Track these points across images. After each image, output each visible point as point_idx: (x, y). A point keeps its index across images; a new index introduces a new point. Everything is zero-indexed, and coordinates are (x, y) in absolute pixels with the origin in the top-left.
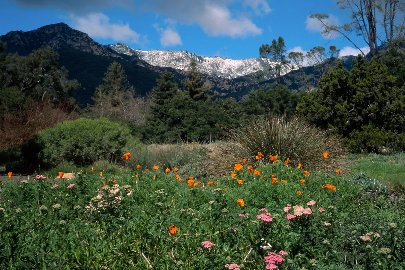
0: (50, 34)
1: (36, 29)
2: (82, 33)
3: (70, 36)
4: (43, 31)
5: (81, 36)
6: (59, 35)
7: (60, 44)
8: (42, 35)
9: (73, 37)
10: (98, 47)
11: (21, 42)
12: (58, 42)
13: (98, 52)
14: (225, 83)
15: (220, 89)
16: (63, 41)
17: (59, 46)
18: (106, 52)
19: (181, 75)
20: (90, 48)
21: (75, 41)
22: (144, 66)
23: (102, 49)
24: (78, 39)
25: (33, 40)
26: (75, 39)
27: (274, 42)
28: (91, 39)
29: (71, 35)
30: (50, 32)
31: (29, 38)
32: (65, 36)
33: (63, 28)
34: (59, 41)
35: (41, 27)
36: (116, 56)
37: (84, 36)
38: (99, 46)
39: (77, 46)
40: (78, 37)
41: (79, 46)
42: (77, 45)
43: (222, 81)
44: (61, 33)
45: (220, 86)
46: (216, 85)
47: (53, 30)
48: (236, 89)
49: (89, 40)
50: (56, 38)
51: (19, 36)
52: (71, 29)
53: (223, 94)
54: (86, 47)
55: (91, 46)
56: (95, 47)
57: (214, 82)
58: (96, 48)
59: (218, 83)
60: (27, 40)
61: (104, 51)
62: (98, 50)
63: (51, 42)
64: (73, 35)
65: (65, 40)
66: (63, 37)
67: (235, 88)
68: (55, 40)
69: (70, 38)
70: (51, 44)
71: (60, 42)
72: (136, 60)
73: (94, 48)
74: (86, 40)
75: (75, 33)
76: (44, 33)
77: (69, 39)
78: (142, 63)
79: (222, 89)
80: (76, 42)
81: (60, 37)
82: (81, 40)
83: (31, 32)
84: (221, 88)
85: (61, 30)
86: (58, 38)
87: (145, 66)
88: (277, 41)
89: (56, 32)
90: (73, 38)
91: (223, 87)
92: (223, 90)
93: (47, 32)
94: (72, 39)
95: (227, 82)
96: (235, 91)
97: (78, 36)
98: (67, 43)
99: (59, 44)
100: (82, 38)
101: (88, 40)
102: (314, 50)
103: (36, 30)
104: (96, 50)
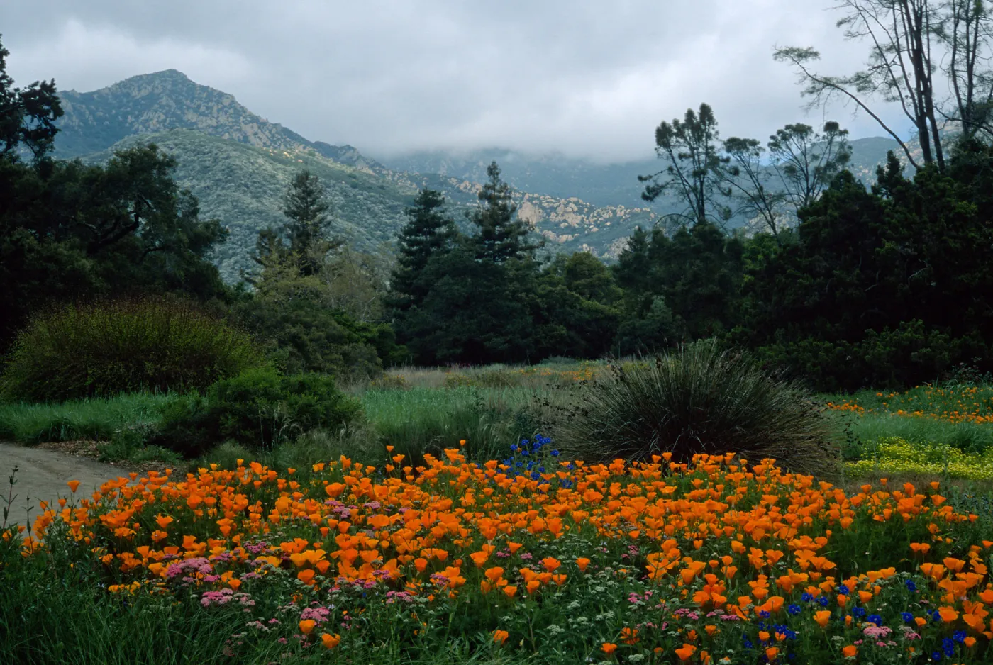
0: (143, 98)
1: (110, 86)
2: (221, 95)
3: (192, 101)
4: (125, 91)
5: (218, 102)
6: (164, 101)
7: (168, 122)
8: (125, 100)
9: (199, 102)
10: (259, 128)
11: (74, 118)
12: (163, 117)
13: (260, 139)
14: (569, 209)
15: (557, 225)
16: (174, 114)
17: (165, 127)
18: (278, 139)
19: (461, 191)
20: (240, 130)
21: (203, 114)
22: (371, 172)
23: (270, 132)
24: (211, 108)
25: (101, 114)
26: (203, 109)
27: (690, 114)
28: (242, 108)
29: (193, 98)
30: (144, 93)
31: (93, 107)
32: (178, 102)
33: (174, 84)
34: (166, 114)
35: (121, 82)
36: (304, 148)
37: (226, 102)
38: (262, 124)
39: (209, 126)
40: (210, 104)
41: (215, 124)
42: (209, 122)
43: (562, 206)
44: (169, 96)
45: (559, 218)
46: (549, 215)
47: (150, 88)
48: (597, 225)
49: (238, 111)
50: (157, 106)
51: (69, 104)
52: (194, 84)
53: (564, 238)
54: (231, 127)
55: (242, 124)
56: (252, 127)
57: (544, 208)
58: (256, 129)
59: (553, 209)
60: (87, 112)
61: (273, 136)
62: (260, 135)
63: (145, 116)
64: (200, 99)
65: (179, 112)
66: (174, 105)
67: (595, 221)
68: (156, 111)
69: (192, 105)
70: (146, 121)
71: (167, 117)
72: (351, 158)
73: (249, 129)
74: (231, 111)
75: (205, 95)
76: (128, 95)
77: (188, 108)
78: (368, 163)
79: (563, 225)
80: (207, 115)
81: (168, 105)
82: (218, 111)
83: (98, 92)
84: (560, 222)
85: (169, 87)
86: (162, 107)
87: (375, 171)
88: (697, 112)
89: (157, 91)
90: (199, 107)
91: (565, 221)
92: (567, 227)
93: (135, 93)
94: (197, 110)
95: (576, 209)
96: (596, 229)
97: (212, 101)
98: (185, 118)
99: (164, 121)
100: (220, 106)
101: (235, 109)
102: (788, 131)
103: (109, 89)
104: (255, 134)
